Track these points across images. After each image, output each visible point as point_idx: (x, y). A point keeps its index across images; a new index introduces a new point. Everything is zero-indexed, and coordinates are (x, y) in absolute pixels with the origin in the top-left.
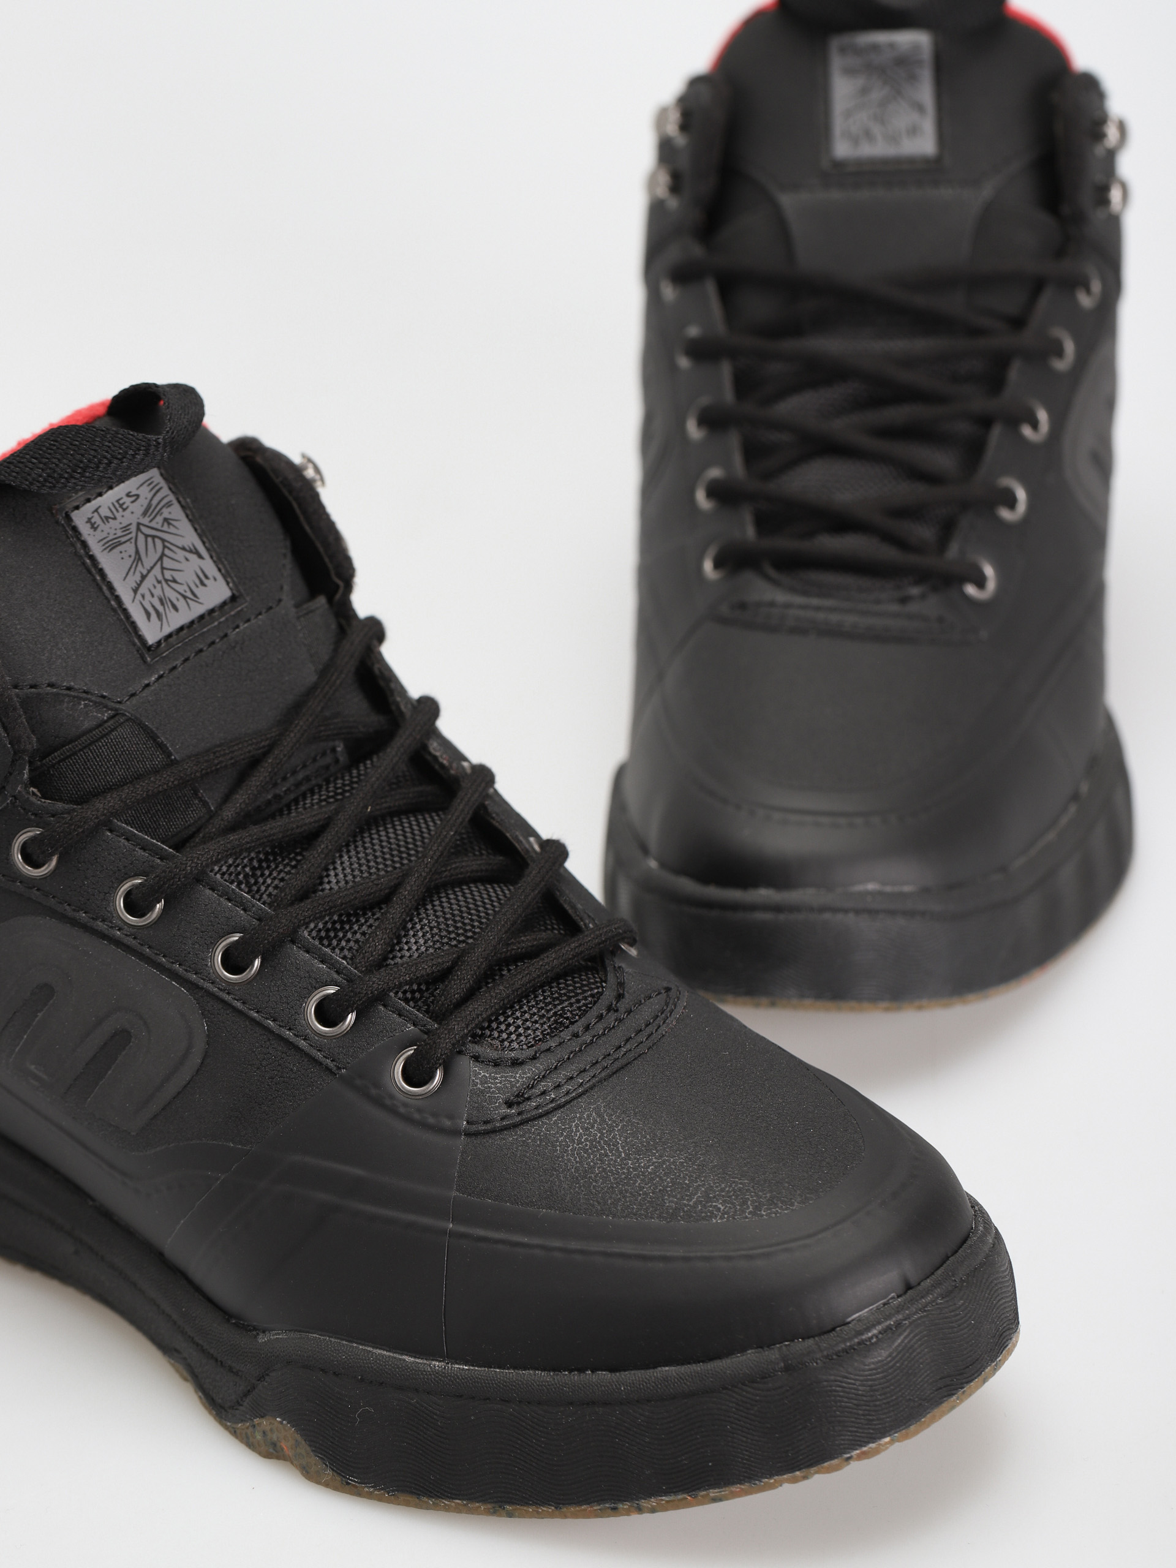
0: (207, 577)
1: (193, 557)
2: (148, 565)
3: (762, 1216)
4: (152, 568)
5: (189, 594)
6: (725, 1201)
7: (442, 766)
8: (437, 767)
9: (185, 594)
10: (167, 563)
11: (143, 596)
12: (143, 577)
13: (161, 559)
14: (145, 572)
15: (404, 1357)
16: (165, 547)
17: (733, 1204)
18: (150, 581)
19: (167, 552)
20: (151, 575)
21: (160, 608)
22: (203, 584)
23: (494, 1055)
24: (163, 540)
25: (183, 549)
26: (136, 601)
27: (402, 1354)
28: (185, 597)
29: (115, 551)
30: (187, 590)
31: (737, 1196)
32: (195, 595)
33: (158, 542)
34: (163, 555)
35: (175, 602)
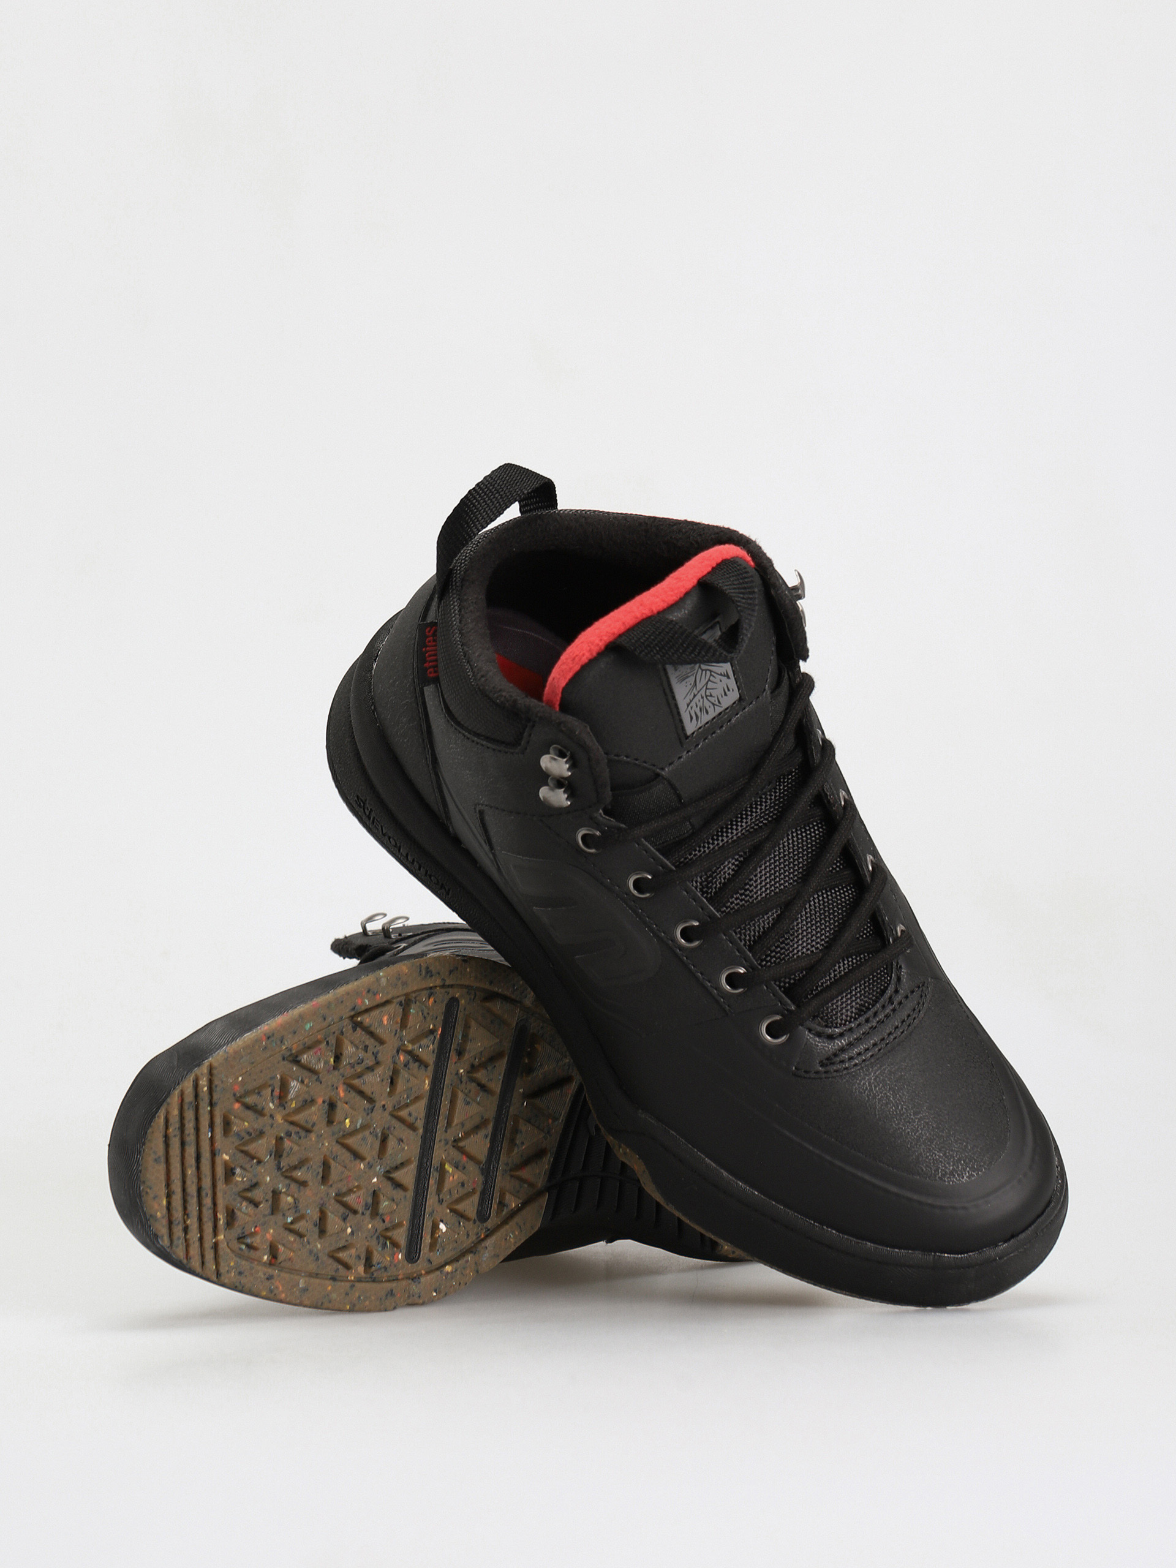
0: (729, 690)
1: (724, 679)
2: (698, 689)
3: (945, 1181)
4: (701, 690)
5: (717, 703)
6: (927, 1166)
7: (829, 801)
8: (826, 801)
9: (715, 703)
10: (710, 685)
11: (692, 708)
12: (695, 696)
13: (707, 683)
14: (696, 693)
15: (722, 1171)
16: (711, 675)
17: (931, 1169)
18: (699, 697)
19: (712, 678)
20: (699, 694)
21: (699, 714)
22: (726, 694)
23: (819, 1029)
24: (711, 671)
25: (721, 675)
26: (688, 712)
27: (722, 1168)
28: (714, 705)
29: (683, 682)
30: (717, 701)
31: (934, 1163)
32: (719, 702)
33: (708, 673)
34: (709, 680)
35: (708, 708)
